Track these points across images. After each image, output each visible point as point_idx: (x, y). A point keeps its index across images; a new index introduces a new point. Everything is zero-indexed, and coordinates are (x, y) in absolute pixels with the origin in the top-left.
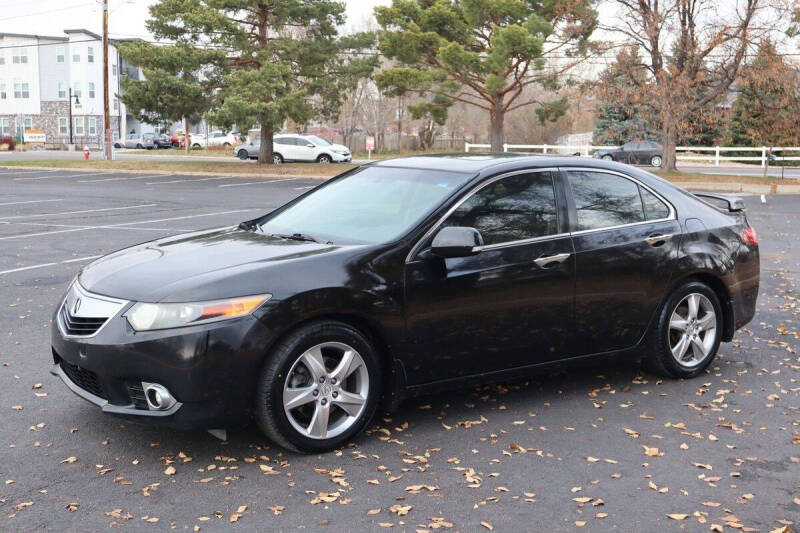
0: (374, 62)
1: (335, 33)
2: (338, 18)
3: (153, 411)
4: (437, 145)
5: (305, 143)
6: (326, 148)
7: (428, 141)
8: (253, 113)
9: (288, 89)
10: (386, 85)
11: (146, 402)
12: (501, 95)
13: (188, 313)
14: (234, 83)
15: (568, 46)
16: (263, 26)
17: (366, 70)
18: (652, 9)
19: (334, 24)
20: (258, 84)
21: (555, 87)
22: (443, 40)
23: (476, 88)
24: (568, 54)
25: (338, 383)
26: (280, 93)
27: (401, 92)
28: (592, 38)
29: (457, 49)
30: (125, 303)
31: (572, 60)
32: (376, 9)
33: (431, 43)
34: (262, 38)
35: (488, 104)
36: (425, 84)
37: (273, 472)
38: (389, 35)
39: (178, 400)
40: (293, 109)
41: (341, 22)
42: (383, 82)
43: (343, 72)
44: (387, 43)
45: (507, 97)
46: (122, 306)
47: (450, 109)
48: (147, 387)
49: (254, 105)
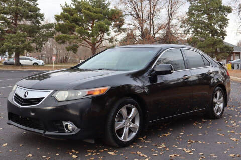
0: (54, 33)
1: (40, 24)
2: (42, 19)
3: (67, 133)
4: (68, 61)
5: (29, 60)
6: (36, 61)
7: (65, 60)
8: (14, 48)
9: (25, 41)
10: (58, 40)
11: (64, 130)
12: (95, 44)
13: (80, 94)
14: (7, 39)
15: (115, 30)
16: (16, 21)
17: (51, 35)
18: (141, 18)
19: (40, 21)
20: (15, 39)
21: (112, 42)
22: (77, 26)
23: (87, 42)
24: (115, 32)
25: (131, 120)
26: (23, 42)
27: (63, 42)
28: (122, 27)
29: (82, 29)
30: (52, 92)
31: (116, 34)
32: (55, 16)
33: (73, 27)
34: (16, 25)
35: (91, 47)
36: (71, 40)
37: (115, 154)
38: (59, 24)
39: (79, 128)
40: (27, 48)
41: (42, 20)
42: (58, 39)
43: (43, 36)
44: (58, 27)
45: (97, 45)
46: (50, 93)
47: (78, 49)
48: (65, 123)
49: (14, 46)
